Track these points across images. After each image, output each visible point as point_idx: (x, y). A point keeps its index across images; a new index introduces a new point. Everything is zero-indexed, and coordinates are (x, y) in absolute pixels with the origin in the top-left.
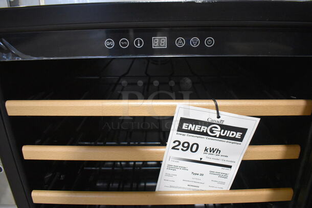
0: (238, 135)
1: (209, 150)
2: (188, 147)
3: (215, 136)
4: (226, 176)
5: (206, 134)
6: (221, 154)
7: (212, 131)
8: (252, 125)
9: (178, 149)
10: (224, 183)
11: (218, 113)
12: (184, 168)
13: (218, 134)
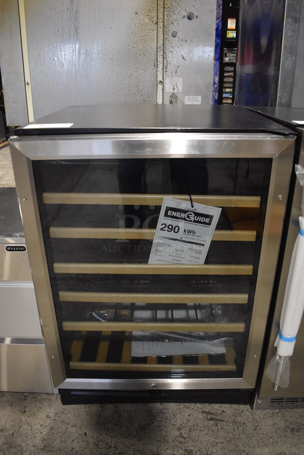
0: (207, 220)
1: (187, 232)
2: (172, 229)
3: (191, 221)
4: (200, 252)
5: (184, 219)
6: (196, 235)
7: (188, 217)
8: (216, 213)
9: (165, 230)
10: (199, 258)
11: (192, 204)
12: (169, 246)
13: (192, 219)
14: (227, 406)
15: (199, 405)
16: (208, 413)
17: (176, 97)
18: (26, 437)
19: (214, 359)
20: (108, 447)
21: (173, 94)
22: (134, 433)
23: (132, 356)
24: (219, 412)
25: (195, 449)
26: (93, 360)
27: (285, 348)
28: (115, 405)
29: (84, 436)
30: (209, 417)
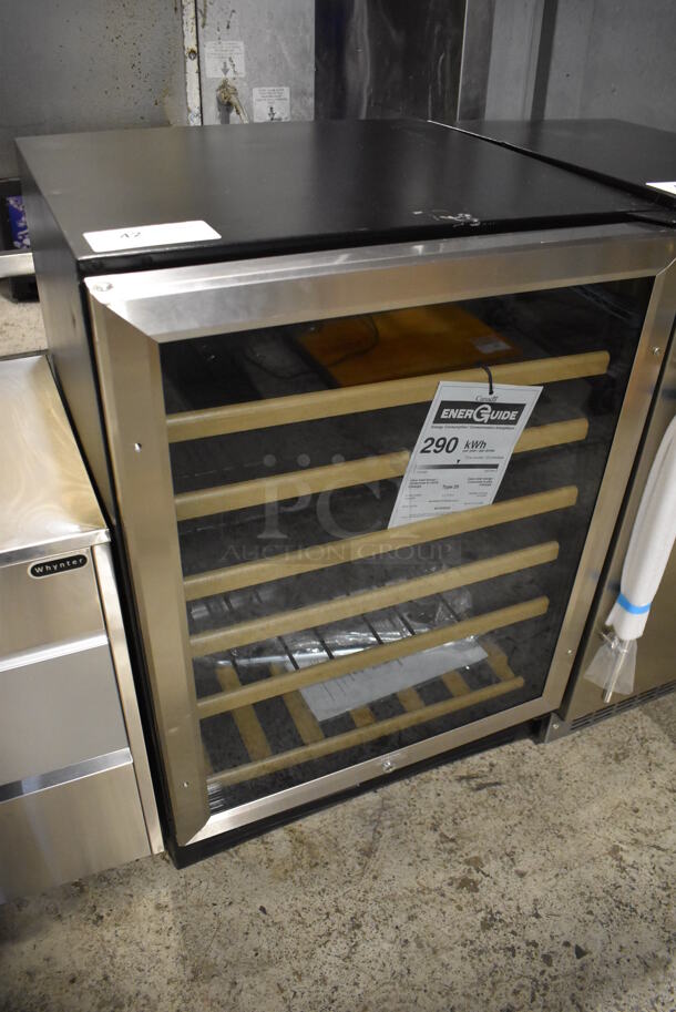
0: (512, 415)
1: (470, 446)
2: (444, 445)
3: (482, 422)
4: (489, 482)
5: (471, 421)
6: (486, 448)
7: (479, 415)
8: (529, 396)
10: (485, 494)
11: (491, 387)
12: (434, 481)
13: (486, 418)
16: (469, 778)
17: (234, 92)
18: (140, 970)
20: (325, 917)
21: (225, 82)
22: (358, 867)
24: (486, 769)
25: (482, 854)
27: (631, 626)
29: (262, 915)
30: (473, 784)
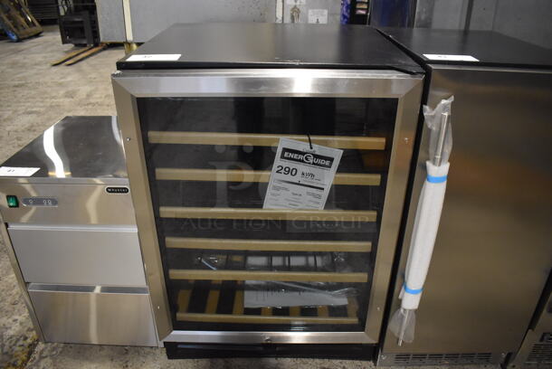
0: (327, 163)
1: (305, 174)
2: (289, 171)
3: (310, 163)
4: (319, 197)
5: (303, 161)
6: (315, 178)
7: (307, 159)
8: (337, 155)
9: (281, 173)
10: (318, 203)
11: (311, 145)
12: (286, 189)
13: (311, 161)
14: (348, 362)
15: (317, 361)
17: (298, 11)
19: (335, 311)
21: (295, 7)
23: (246, 306)
26: (202, 311)
27: (410, 301)
28: (227, 359)
